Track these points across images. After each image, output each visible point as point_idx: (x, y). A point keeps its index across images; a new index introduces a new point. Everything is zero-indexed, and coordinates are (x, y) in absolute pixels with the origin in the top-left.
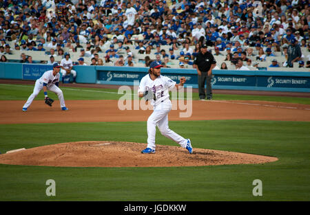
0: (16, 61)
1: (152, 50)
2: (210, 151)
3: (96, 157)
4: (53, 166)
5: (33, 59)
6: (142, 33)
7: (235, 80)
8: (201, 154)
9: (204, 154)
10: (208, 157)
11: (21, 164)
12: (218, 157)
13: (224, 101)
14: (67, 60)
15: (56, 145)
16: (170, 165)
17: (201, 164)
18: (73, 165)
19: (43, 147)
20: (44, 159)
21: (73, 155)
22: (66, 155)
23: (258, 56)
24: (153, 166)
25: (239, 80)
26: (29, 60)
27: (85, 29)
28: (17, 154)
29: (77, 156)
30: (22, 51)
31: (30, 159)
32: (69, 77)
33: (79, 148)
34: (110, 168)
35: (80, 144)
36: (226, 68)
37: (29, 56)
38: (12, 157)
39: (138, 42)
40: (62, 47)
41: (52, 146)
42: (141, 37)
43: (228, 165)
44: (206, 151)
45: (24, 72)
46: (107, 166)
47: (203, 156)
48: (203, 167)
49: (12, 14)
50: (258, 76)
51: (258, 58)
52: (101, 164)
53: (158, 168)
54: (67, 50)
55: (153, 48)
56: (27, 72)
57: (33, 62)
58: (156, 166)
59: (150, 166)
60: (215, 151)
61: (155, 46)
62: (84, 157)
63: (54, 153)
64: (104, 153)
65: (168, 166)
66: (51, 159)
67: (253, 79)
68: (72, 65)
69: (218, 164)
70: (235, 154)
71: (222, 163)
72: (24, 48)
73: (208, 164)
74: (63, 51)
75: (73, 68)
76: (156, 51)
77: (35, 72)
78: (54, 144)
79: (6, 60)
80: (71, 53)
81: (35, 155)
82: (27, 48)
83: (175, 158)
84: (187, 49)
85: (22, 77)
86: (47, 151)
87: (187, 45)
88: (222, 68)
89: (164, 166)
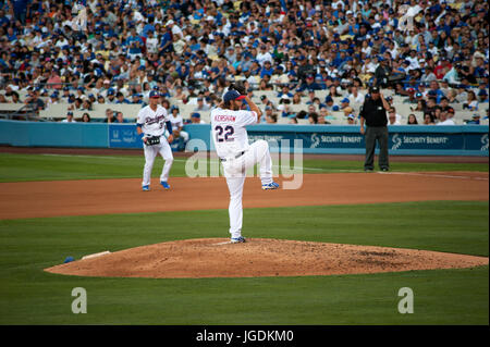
0: (98, 120)
1: (302, 99)
2: (389, 250)
3: (215, 262)
4: (152, 276)
5: (125, 117)
6: (286, 72)
7: (429, 140)
8: (377, 254)
9: (380, 254)
10: (387, 259)
11: (105, 275)
12: (401, 260)
13: (412, 173)
14: (175, 116)
15: (156, 246)
16: (328, 273)
17: (376, 270)
18: (180, 275)
19: (136, 249)
20: (138, 268)
21: (181, 261)
22: (171, 260)
23: (466, 102)
24: (301, 274)
25: (436, 140)
26: (119, 118)
27: (201, 69)
28: (97, 261)
29: (187, 262)
30: (107, 105)
31: (118, 268)
32: (178, 142)
33: (190, 249)
34: (237, 278)
35: (191, 243)
36: (416, 122)
37: (117, 113)
38: (90, 264)
39: (282, 86)
40: (167, 98)
41: (150, 246)
42: (285, 79)
43: (417, 272)
44: (383, 250)
45: (111, 137)
46: (232, 276)
47: (379, 258)
48: (379, 274)
49: (93, 50)
50: (466, 134)
51: (466, 106)
52: (223, 273)
53: (309, 277)
54: (175, 101)
55: (303, 96)
56: (116, 136)
57: (125, 121)
58: (307, 274)
59: (297, 274)
60: (398, 250)
61: (306, 92)
62: (198, 262)
63: (152, 257)
64: (227, 256)
65: (324, 274)
66: (148, 267)
67: (457, 138)
68: (181, 125)
69: (403, 269)
70: (428, 254)
71: (408, 269)
72: (111, 100)
73: (387, 270)
74: (168, 103)
75: (183, 129)
76: (308, 99)
77: (126, 137)
78: (151, 244)
79: (89, 120)
80: (181, 106)
81: (124, 261)
82: (116, 99)
83: (336, 262)
84: (356, 95)
85: (108, 145)
86: (142, 254)
87: (354, 89)
88: (409, 123)
89: (319, 273)
